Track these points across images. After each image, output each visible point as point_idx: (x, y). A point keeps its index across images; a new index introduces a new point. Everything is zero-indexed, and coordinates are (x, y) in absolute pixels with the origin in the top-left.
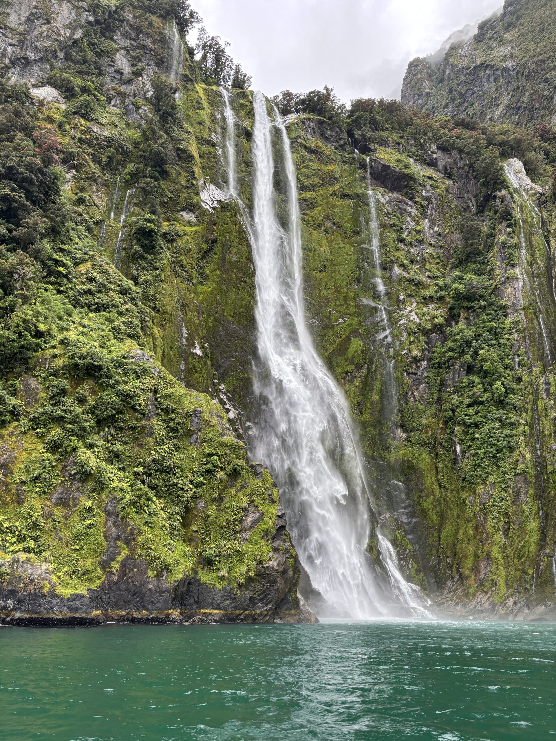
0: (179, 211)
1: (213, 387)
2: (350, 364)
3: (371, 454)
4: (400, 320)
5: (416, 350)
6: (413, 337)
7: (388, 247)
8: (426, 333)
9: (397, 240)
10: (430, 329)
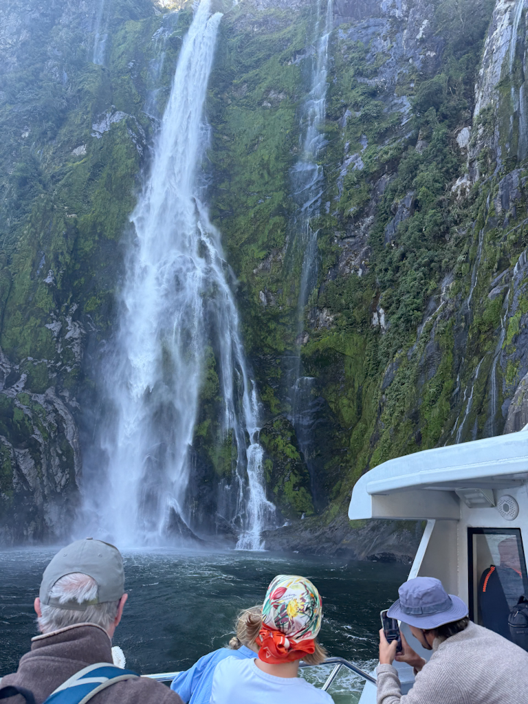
0: (71, 151)
1: (57, 311)
2: (263, 249)
3: (283, 349)
4: (340, 174)
5: (354, 205)
6: (351, 190)
7: (339, 91)
8: (372, 179)
9: (354, 76)
10: (375, 171)
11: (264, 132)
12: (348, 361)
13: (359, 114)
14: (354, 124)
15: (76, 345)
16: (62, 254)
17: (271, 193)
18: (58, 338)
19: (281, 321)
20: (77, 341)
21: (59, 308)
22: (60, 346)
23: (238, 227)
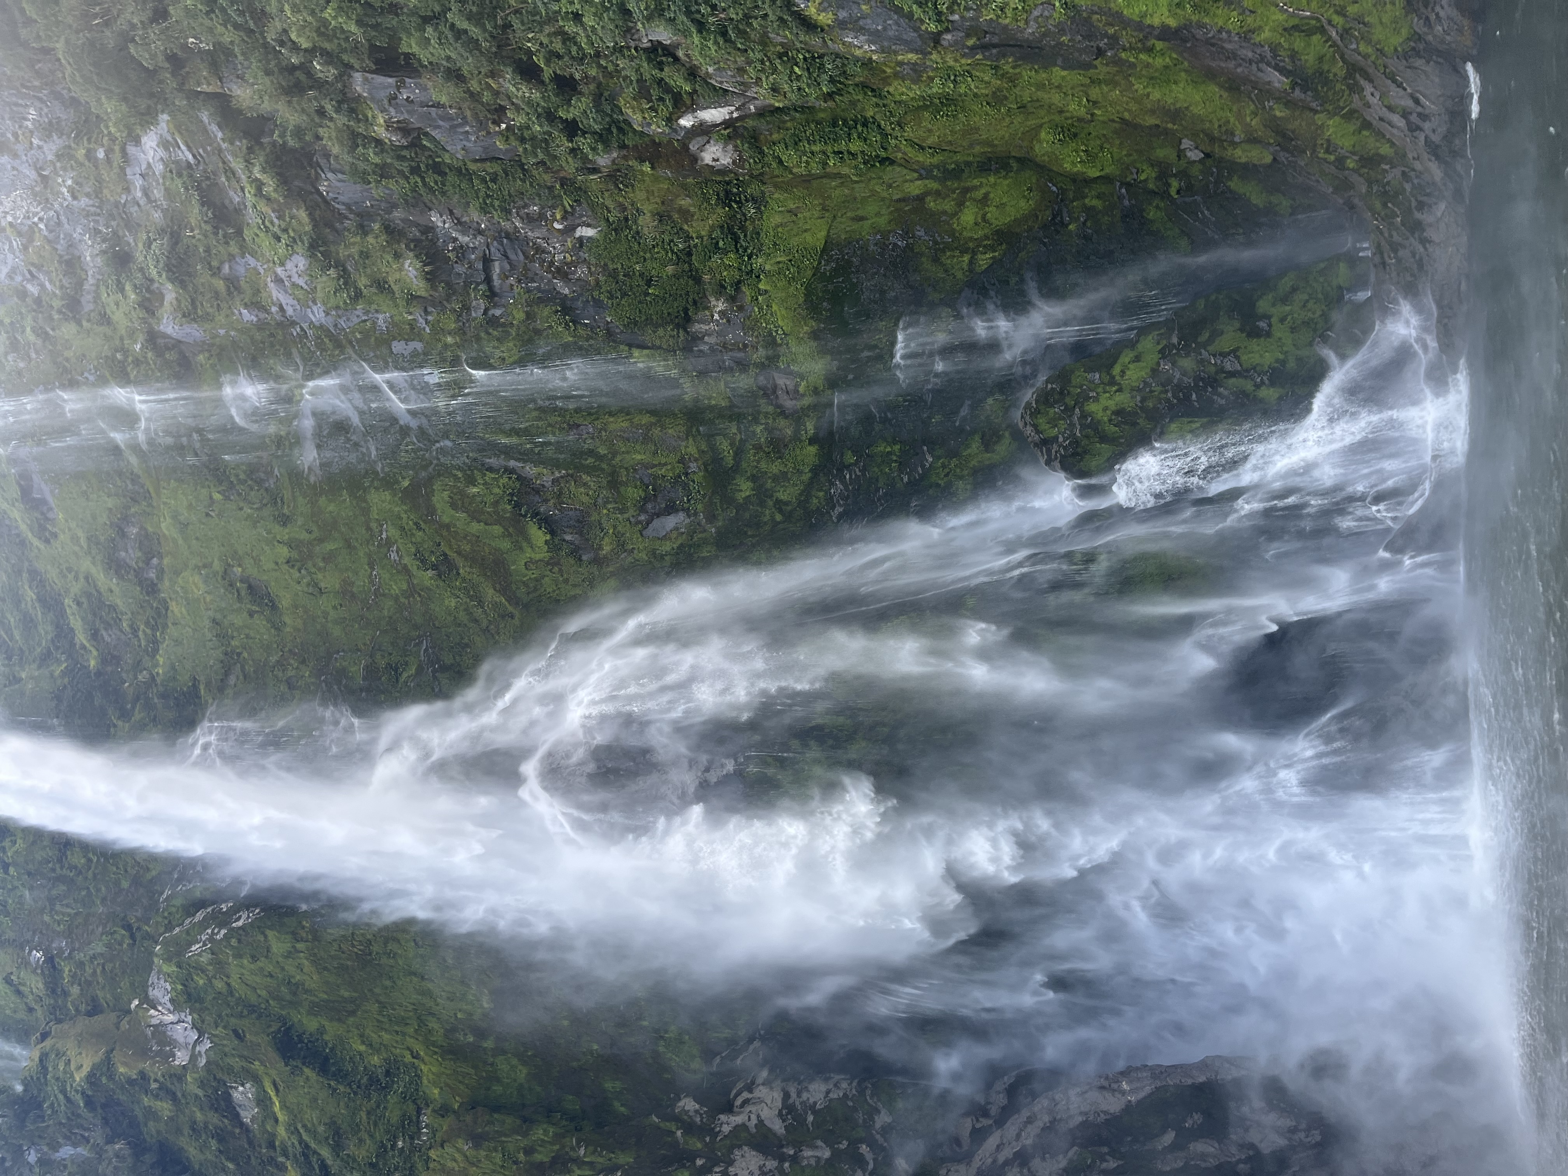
0: (246, 1128)
1: (699, 1162)
2: (523, 533)
3: (812, 450)
4: (321, 326)
5: (400, 270)
6: (362, 282)
7: (114, 356)
8: (329, 225)
9: (79, 323)
10: (311, 215)
11: (217, 566)
12: (844, 227)
13: (170, 293)
14: (193, 302)
15: (805, 1096)
16: (529, 1151)
17: (374, 525)
18: (782, 1158)
19: (729, 461)
20: (794, 1095)
21: (692, 1156)
22: (807, 1153)
23: (462, 616)
